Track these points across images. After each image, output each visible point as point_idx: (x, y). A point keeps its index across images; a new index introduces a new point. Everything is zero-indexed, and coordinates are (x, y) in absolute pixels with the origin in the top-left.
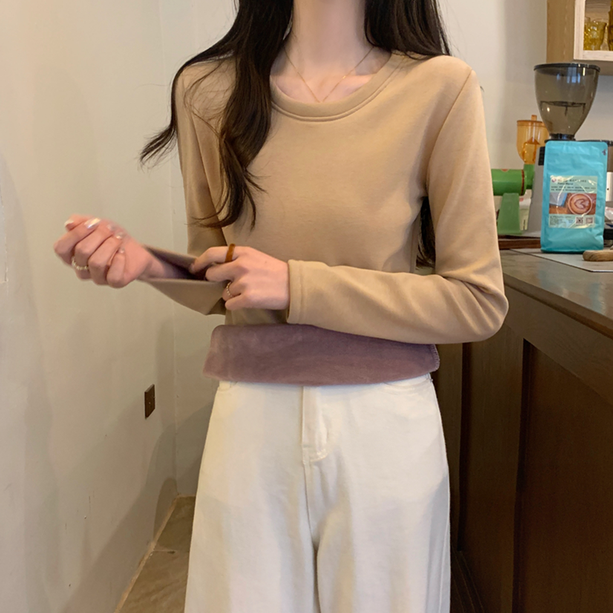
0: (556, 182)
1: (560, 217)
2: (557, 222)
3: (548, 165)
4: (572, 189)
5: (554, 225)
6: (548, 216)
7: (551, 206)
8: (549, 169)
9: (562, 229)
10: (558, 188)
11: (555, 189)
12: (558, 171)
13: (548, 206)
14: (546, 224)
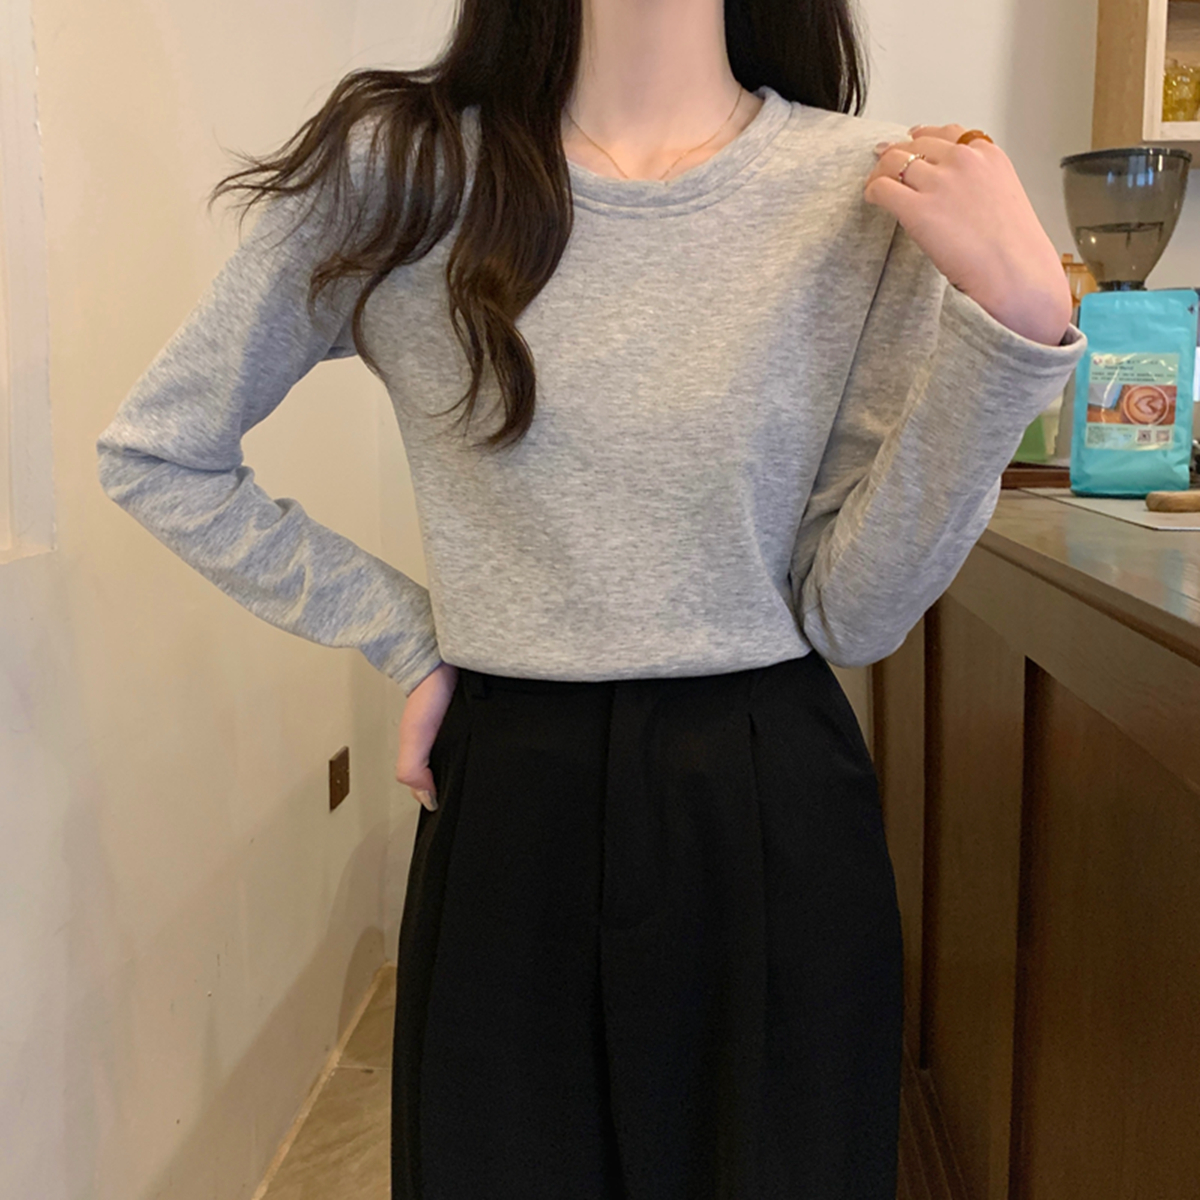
0: (1102, 365)
1: (1107, 428)
2: (1101, 437)
4: (1130, 377)
5: (1097, 443)
6: (1085, 426)
7: (1090, 407)
9: (1109, 451)
10: (1106, 375)
11: (1099, 377)
12: (1106, 345)
13: (1086, 408)
14: (1081, 441)
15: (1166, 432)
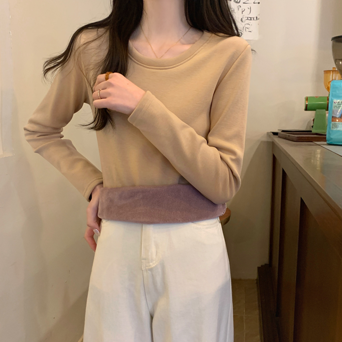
0: (337, 103)
1: (338, 124)
2: (336, 127)
3: (332, 94)
5: (335, 128)
6: (331, 123)
7: (333, 117)
8: (332, 96)
9: (339, 131)
10: (338, 107)
11: (336, 107)
12: (338, 97)
13: (331, 117)
14: (330, 128)
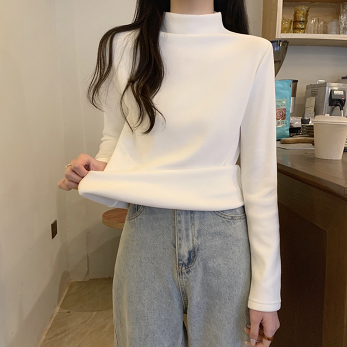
15: (283, 122)
